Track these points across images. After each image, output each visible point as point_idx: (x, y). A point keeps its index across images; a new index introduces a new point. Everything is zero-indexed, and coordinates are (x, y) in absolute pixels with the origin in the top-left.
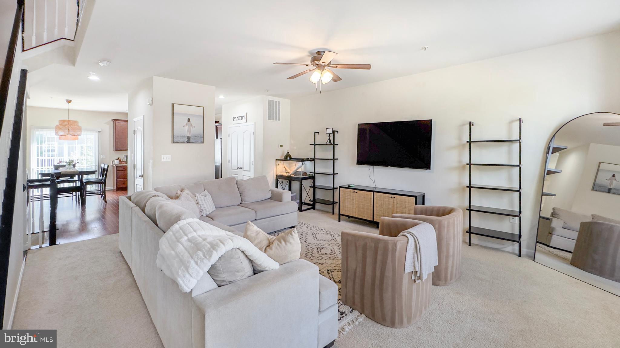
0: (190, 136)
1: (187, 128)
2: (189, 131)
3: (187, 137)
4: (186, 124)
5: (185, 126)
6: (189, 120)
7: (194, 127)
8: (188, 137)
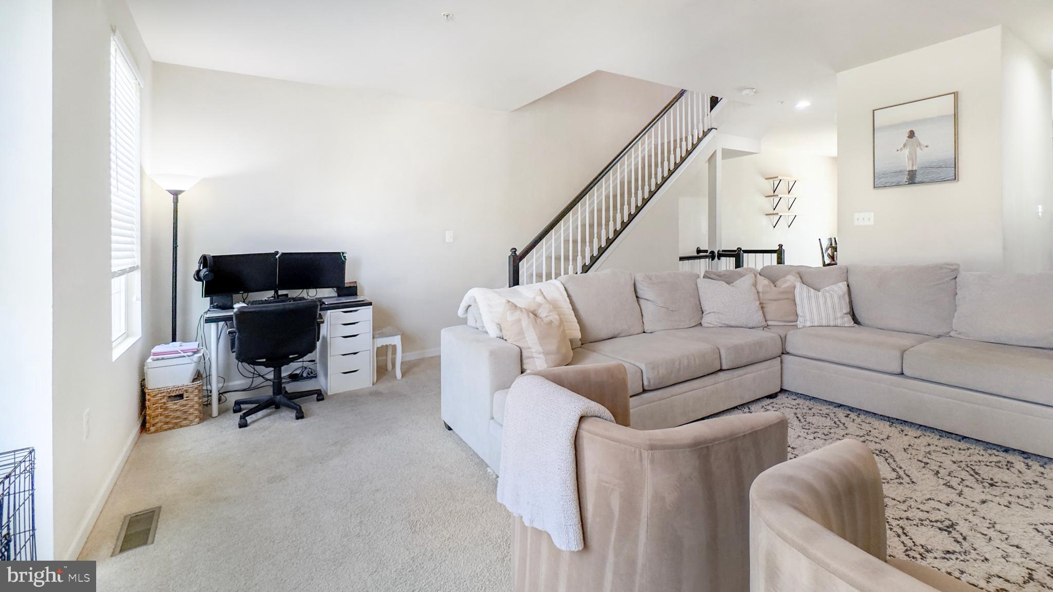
0: (914, 168)
1: (906, 152)
2: (912, 158)
3: (907, 173)
4: (905, 145)
5: (901, 149)
6: (912, 134)
7: (927, 147)
8: (909, 171)
